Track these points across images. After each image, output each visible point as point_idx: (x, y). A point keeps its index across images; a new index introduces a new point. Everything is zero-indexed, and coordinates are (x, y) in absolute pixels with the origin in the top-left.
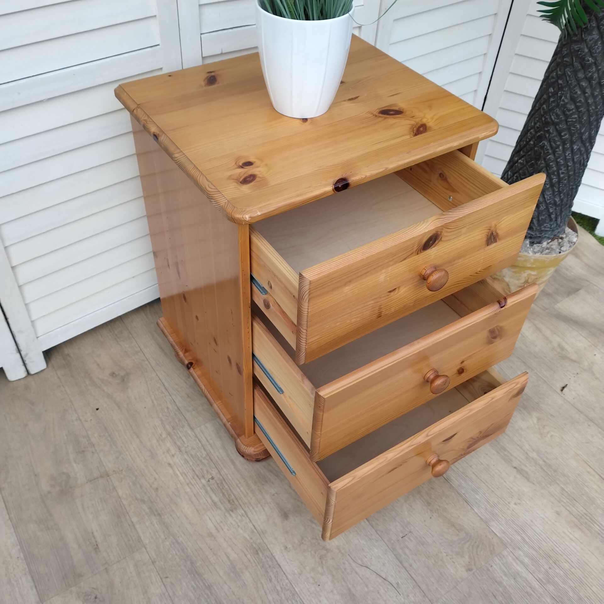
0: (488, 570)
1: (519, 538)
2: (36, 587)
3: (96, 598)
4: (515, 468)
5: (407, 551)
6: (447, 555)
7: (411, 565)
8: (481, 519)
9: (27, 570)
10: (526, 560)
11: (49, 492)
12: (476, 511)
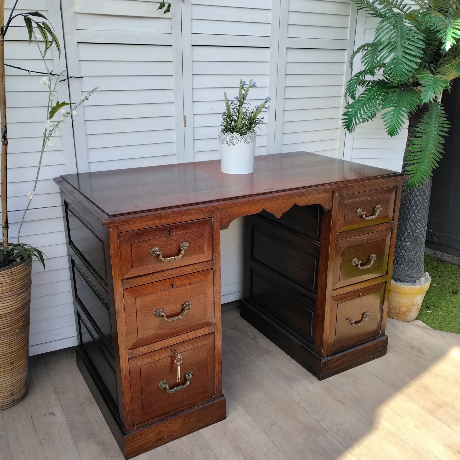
0: (316, 441)
1: (335, 429)
2: (73, 439)
3: (103, 444)
4: (337, 400)
5: (272, 431)
6: (294, 434)
7: (273, 437)
8: (315, 420)
9: (70, 431)
10: (338, 438)
11: (84, 402)
12: (313, 416)
